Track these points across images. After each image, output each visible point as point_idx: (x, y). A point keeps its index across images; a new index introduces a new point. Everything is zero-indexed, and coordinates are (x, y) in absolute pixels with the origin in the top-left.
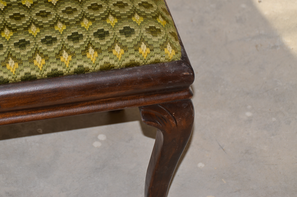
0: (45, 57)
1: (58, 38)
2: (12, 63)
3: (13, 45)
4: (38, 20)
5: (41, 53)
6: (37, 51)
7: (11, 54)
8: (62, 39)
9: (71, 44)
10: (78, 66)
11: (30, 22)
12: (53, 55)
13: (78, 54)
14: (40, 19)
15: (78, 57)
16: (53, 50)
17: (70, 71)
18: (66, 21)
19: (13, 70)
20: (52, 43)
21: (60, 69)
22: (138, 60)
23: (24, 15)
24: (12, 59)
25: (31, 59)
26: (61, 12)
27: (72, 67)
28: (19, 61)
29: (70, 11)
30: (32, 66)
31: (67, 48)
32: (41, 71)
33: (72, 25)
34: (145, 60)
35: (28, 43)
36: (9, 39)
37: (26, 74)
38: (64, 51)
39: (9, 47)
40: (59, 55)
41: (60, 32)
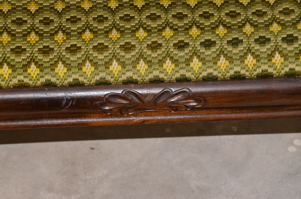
0: (257, 57)
1: (272, 39)
2: (223, 60)
3: (226, 42)
4: (254, 19)
5: (253, 53)
6: (249, 50)
7: (223, 52)
8: (276, 40)
9: (285, 46)
10: (290, 69)
11: (246, 20)
12: (265, 55)
13: (291, 57)
14: (256, 18)
15: (290, 60)
16: (265, 50)
17: (280, 74)
18: (282, 22)
19: (223, 68)
20: (265, 43)
21: (270, 70)
23: (240, 13)
24: (224, 57)
25: (242, 58)
26: (278, 12)
27: (283, 69)
28: (230, 59)
29: (287, 12)
30: (242, 65)
31: (280, 49)
32: (251, 71)
33: (287, 27)
35: (241, 41)
36: (223, 36)
37: (235, 72)
38: (277, 53)
39: (221, 44)
40: (271, 56)
41: (274, 33)
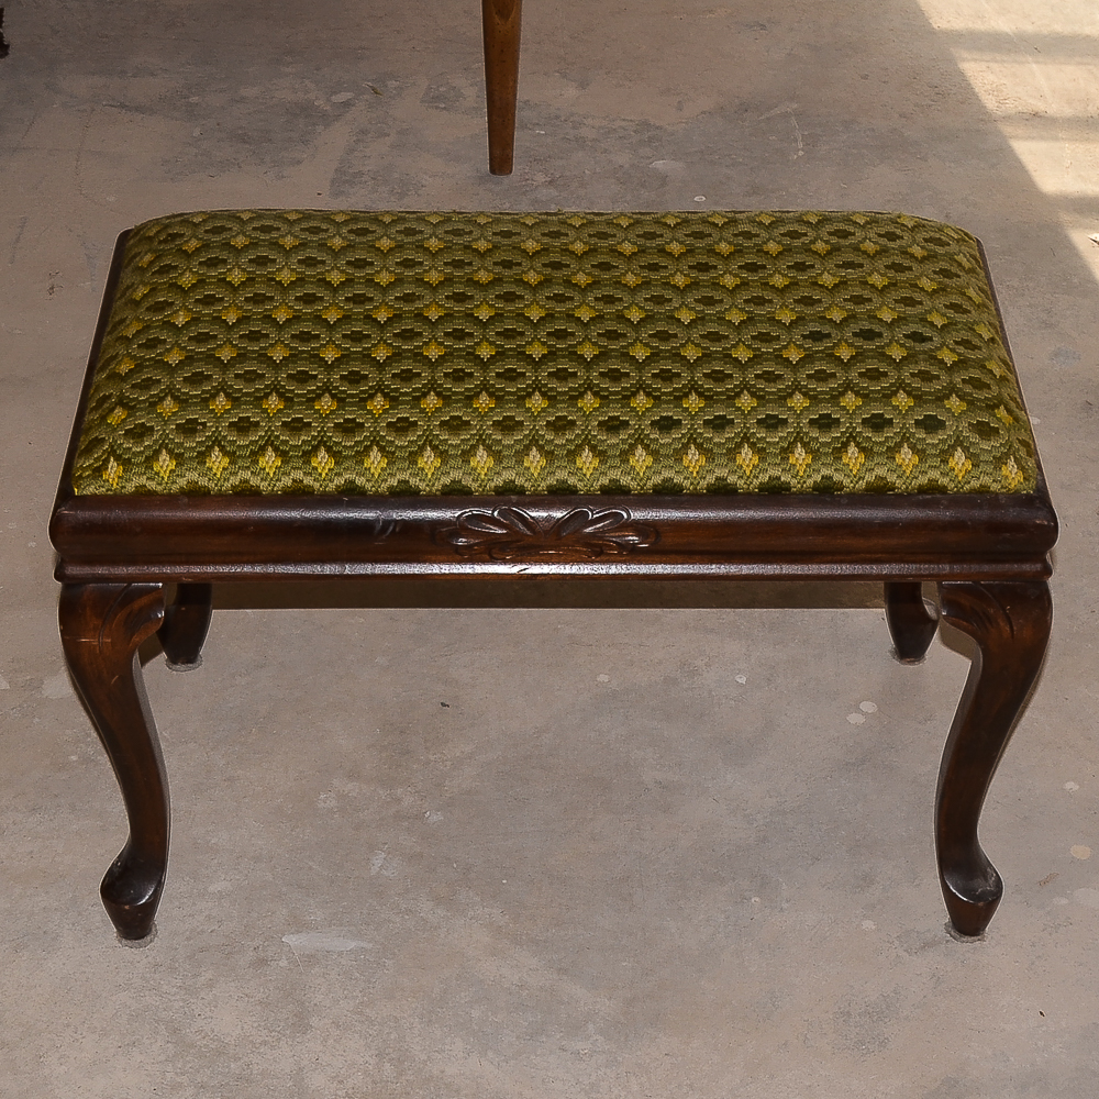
0: (761, 452)
1: (790, 420)
2: (694, 455)
3: (702, 422)
5: (754, 444)
7: (695, 439)
8: (798, 424)
9: (815, 434)
10: (823, 478)
12: (775, 449)
13: (826, 454)
15: (824, 459)
16: (777, 440)
17: (804, 486)
19: (693, 469)
20: (777, 428)
21: (785, 478)
22: (944, 481)
24: (696, 448)
25: (732, 453)
27: (809, 477)
28: (708, 453)
30: (731, 465)
31: (806, 440)
32: (748, 478)
33: (821, 401)
34: (959, 482)
35: (731, 422)
36: (696, 412)
37: (717, 479)
38: (799, 445)
39: (692, 425)
40: (787, 451)
41: (796, 411)
